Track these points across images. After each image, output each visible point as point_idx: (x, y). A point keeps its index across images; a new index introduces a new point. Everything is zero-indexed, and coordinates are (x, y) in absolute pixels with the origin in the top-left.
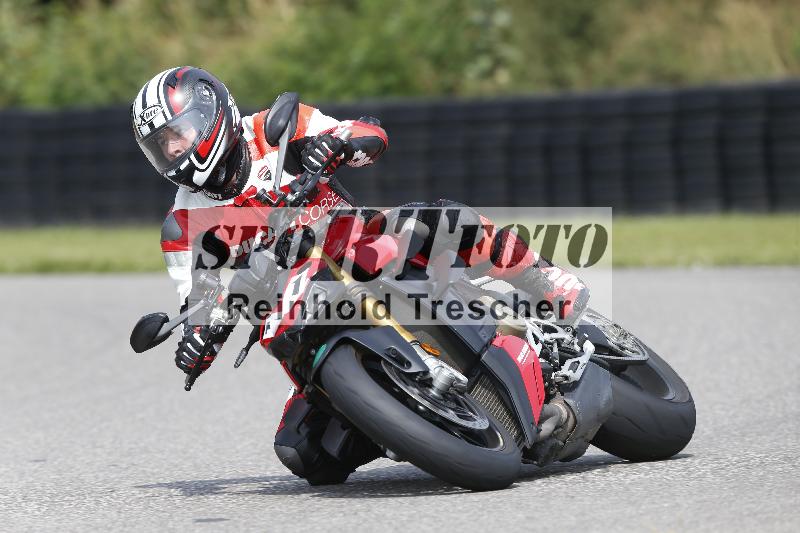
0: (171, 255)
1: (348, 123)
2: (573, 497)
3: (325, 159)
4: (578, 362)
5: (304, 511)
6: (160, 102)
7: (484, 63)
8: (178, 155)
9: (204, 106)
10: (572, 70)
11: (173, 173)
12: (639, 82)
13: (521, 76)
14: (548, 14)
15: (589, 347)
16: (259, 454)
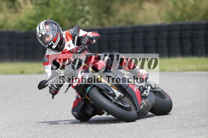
0: (46, 66)
1: (90, 33)
2: (106, 132)
3: (87, 42)
4: (147, 91)
5: (37, 136)
6: (44, 28)
7: (82, 20)
8: (48, 41)
9: (54, 29)
10: (105, 22)
11: (47, 46)
12: (123, 24)
13: (92, 23)
14: (99, 7)
15: (149, 87)
16: (25, 121)
